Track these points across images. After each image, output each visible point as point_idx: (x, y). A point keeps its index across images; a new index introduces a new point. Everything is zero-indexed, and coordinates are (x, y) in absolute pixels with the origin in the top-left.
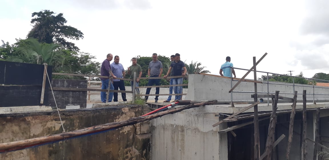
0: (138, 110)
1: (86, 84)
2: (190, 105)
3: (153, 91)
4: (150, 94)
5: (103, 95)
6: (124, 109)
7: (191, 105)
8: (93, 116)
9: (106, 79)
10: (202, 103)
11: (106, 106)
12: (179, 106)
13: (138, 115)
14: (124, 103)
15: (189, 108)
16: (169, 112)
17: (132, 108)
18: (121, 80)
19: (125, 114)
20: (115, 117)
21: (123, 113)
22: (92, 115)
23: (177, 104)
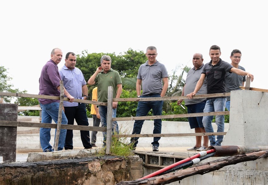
0: (120, 167)
1: (14, 112)
2: (238, 157)
3: (148, 126)
4: (141, 133)
5: (45, 136)
6: (92, 166)
7: (240, 155)
8: (32, 178)
9: (52, 101)
10: (262, 152)
11: (55, 157)
12: (216, 158)
13: (120, 178)
14: (89, 152)
15: (235, 162)
16: (197, 170)
17: (108, 162)
18: (79, 103)
19: (95, 176)
20: (74, 182)
21: (89, 173)
22: (29, 176)
23: (212, 154)
